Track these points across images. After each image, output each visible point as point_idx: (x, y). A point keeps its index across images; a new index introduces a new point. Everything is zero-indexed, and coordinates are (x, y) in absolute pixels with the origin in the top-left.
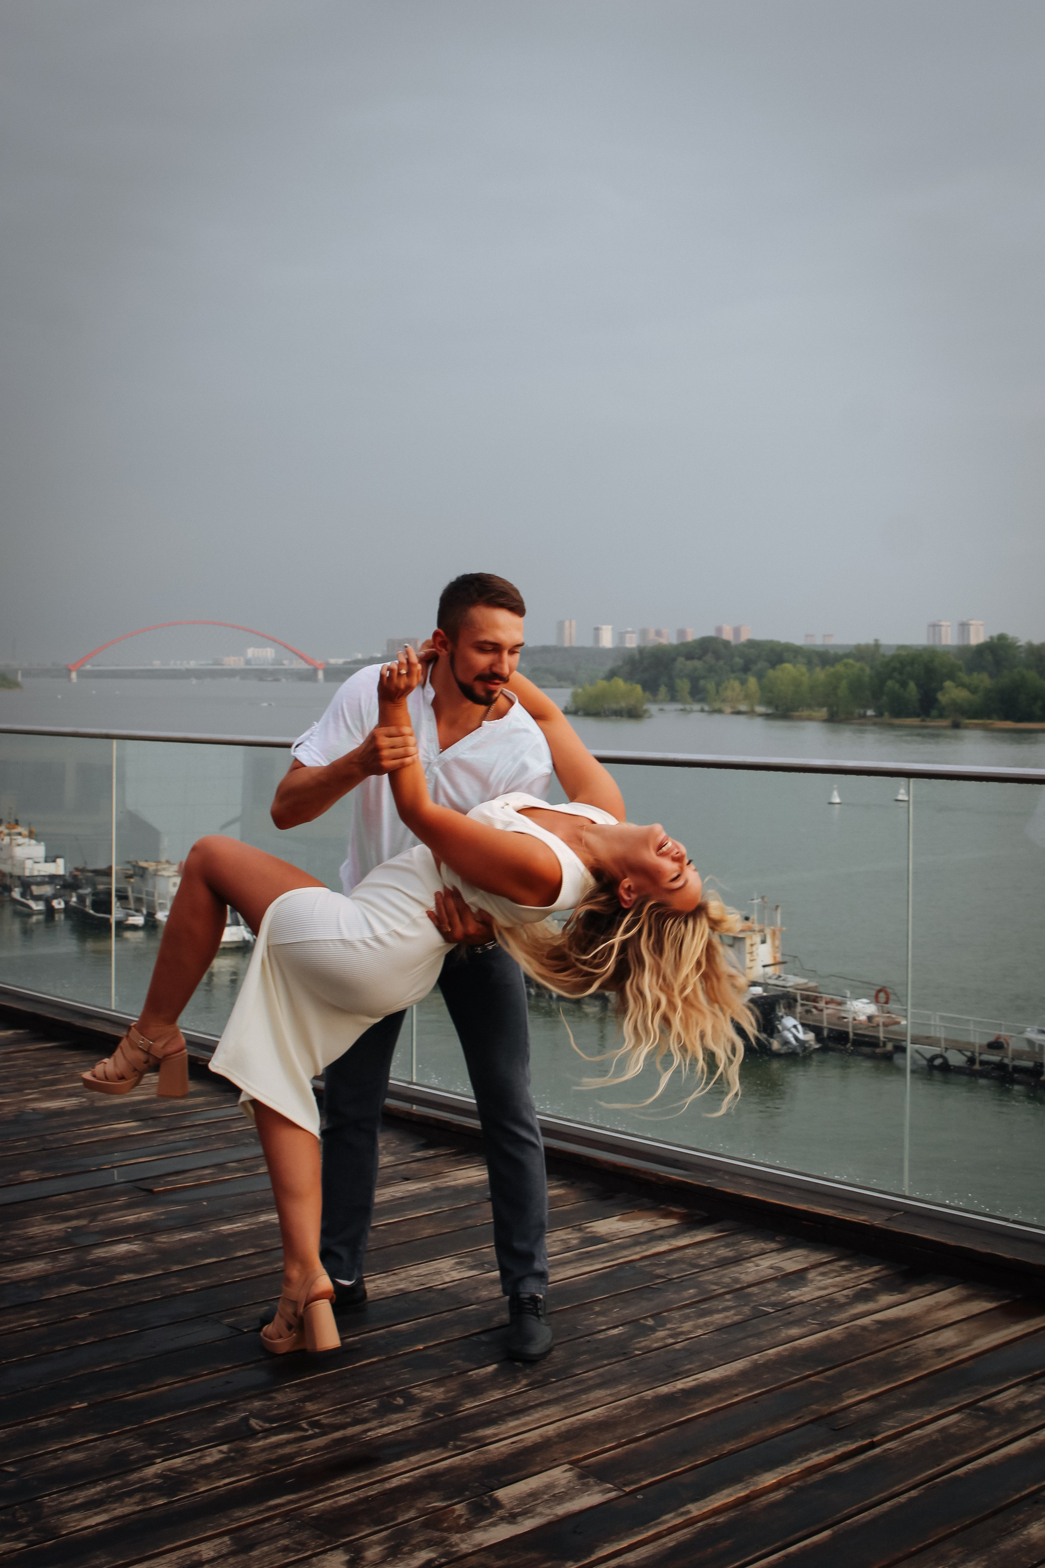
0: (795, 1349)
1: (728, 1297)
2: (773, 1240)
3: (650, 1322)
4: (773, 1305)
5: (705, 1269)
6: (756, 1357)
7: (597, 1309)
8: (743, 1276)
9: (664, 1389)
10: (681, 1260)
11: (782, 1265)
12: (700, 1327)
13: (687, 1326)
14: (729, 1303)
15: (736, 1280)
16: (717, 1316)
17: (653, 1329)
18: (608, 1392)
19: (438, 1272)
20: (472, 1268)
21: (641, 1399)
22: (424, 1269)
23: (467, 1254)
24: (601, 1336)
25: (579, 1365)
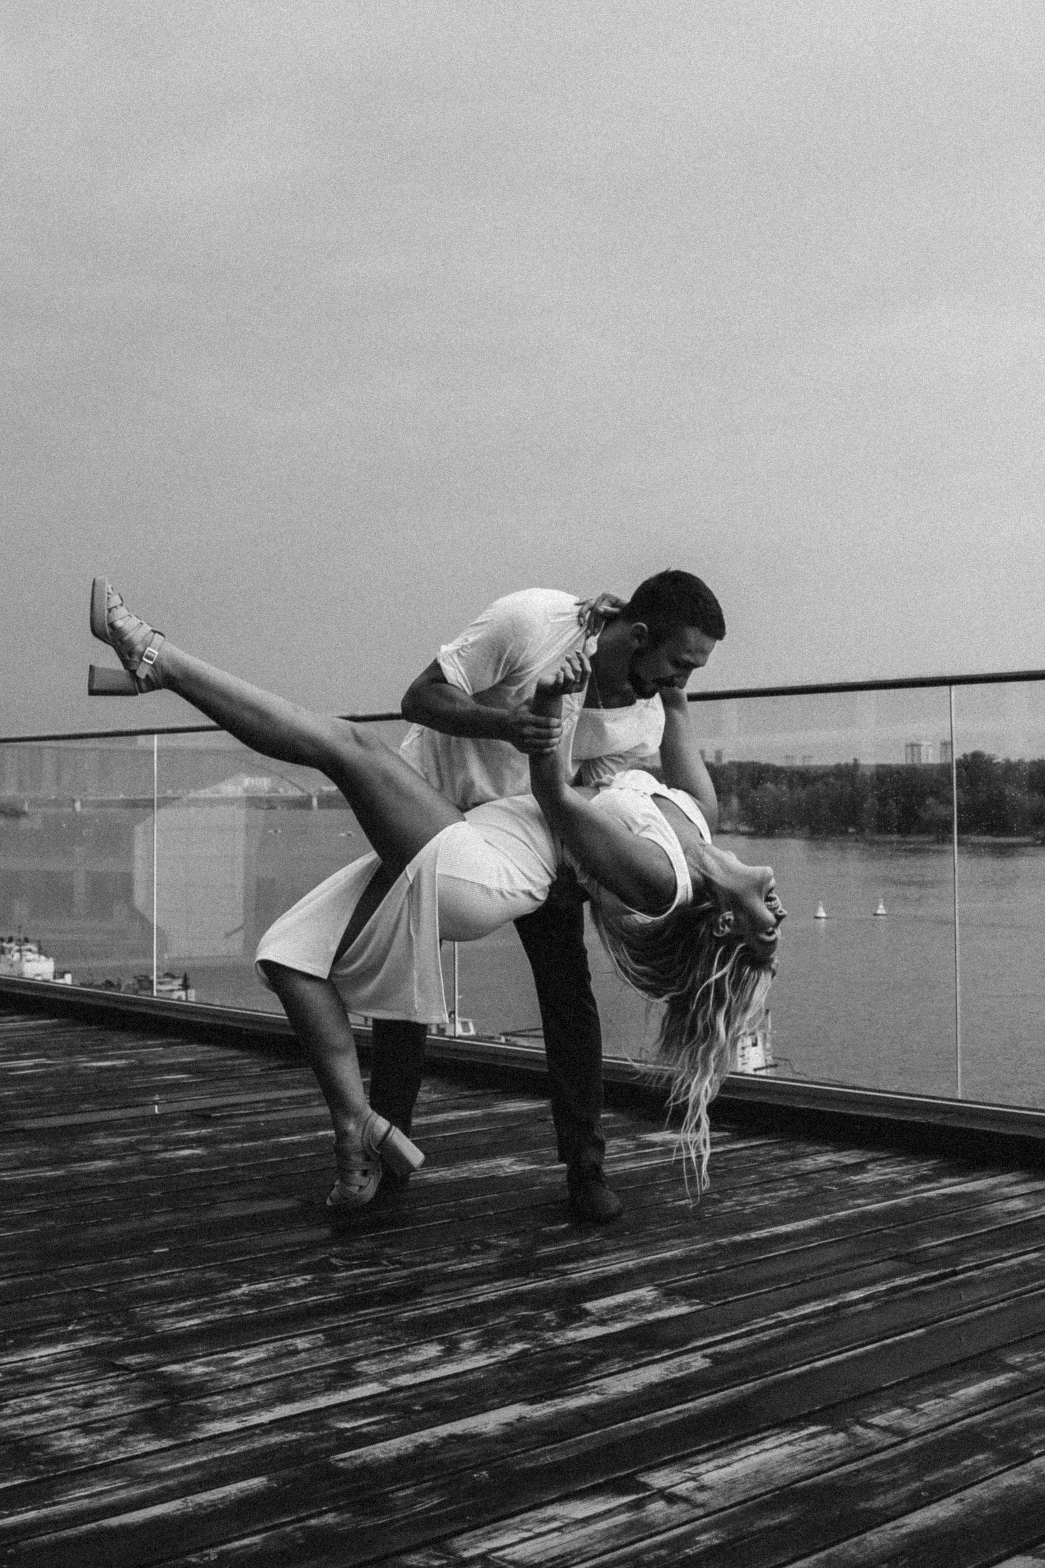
0: (863, 1212)
1: (789, 1180)
2: (827, 1144)
3: (717, 1196)
4: (838, 1185)
5: (764, 1163)
6: (826, 1217)
7: (661, 1188)
8: (802, 1167)
9: (738, 1238)
10: (741, 1158)
11: (841, 1159)
12: (767, 1199)
13: (753, 1199)
14: (793, 1184)
15: (797, 1169)
16: (780, 1193)
17: (720, 1201)
18: (683, 1241)
19: (501, 1166)
20: (532, 1164)
21: (716, 1244)
22: (484, 1165)
23: (528, 1155)
24: (669, 1206)
25: (652, 1223)
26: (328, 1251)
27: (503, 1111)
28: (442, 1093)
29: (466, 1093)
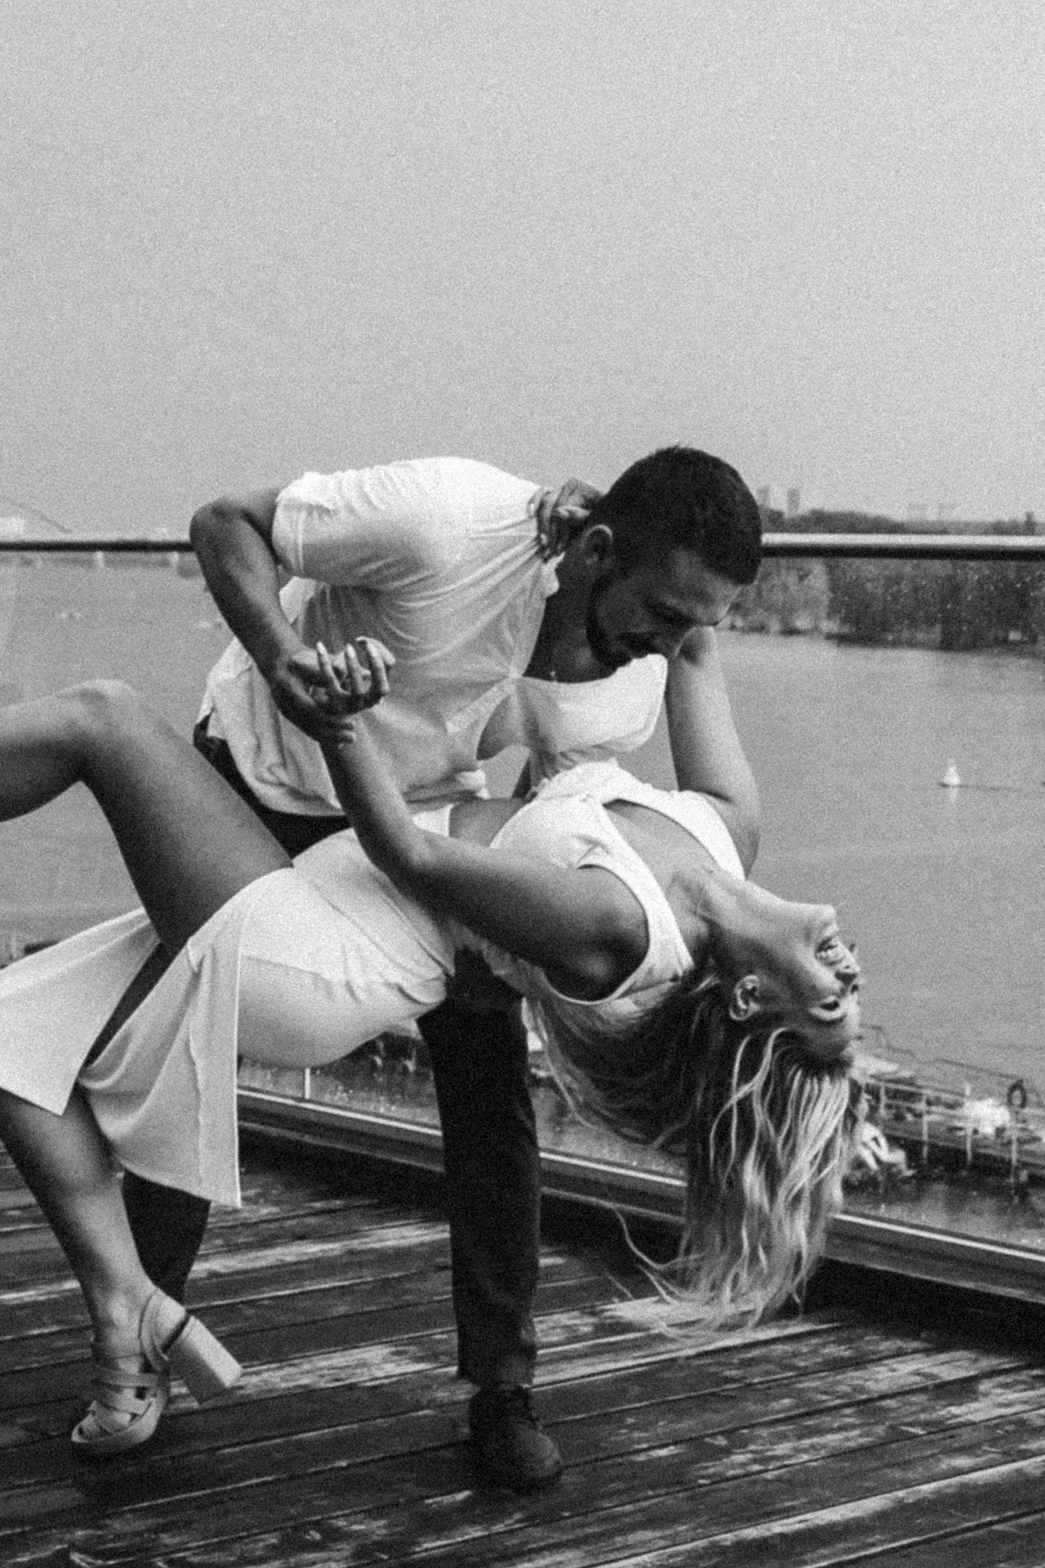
0: (963, 1485)
1: (847, 1411)
2: (916, 1337)
3: (722, 1441)
4: (925, 1424)
5: (804, 1373)
6: (901, 1494)
7: (630, 1421)
8: (870, 1385)
9: (751, 1533)
10: (766, 1359)
11: (935, 1370)
12: (805, 1451)
13: (782, 1449)
14: (850, 1420)
15: (861, 1390)
16: (829, 1437)
17: (727, 1452)
18: (658, 1534)
19: (364, 1364)
20: (420, 1360)
21: (714, 1545)
22: (339, 1359)
23: (412, 1342)
24: (642, 1458)
25: (609, 1496)
26: (68, 1536)
27: (377, 1245)
28: (276, 1204)
29: (318, 1205)
